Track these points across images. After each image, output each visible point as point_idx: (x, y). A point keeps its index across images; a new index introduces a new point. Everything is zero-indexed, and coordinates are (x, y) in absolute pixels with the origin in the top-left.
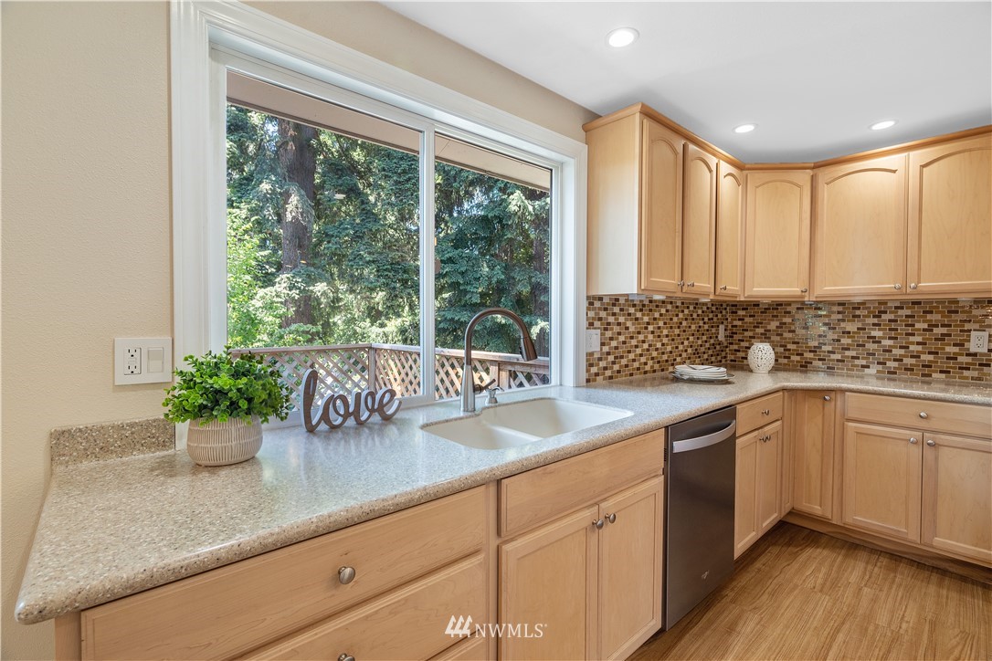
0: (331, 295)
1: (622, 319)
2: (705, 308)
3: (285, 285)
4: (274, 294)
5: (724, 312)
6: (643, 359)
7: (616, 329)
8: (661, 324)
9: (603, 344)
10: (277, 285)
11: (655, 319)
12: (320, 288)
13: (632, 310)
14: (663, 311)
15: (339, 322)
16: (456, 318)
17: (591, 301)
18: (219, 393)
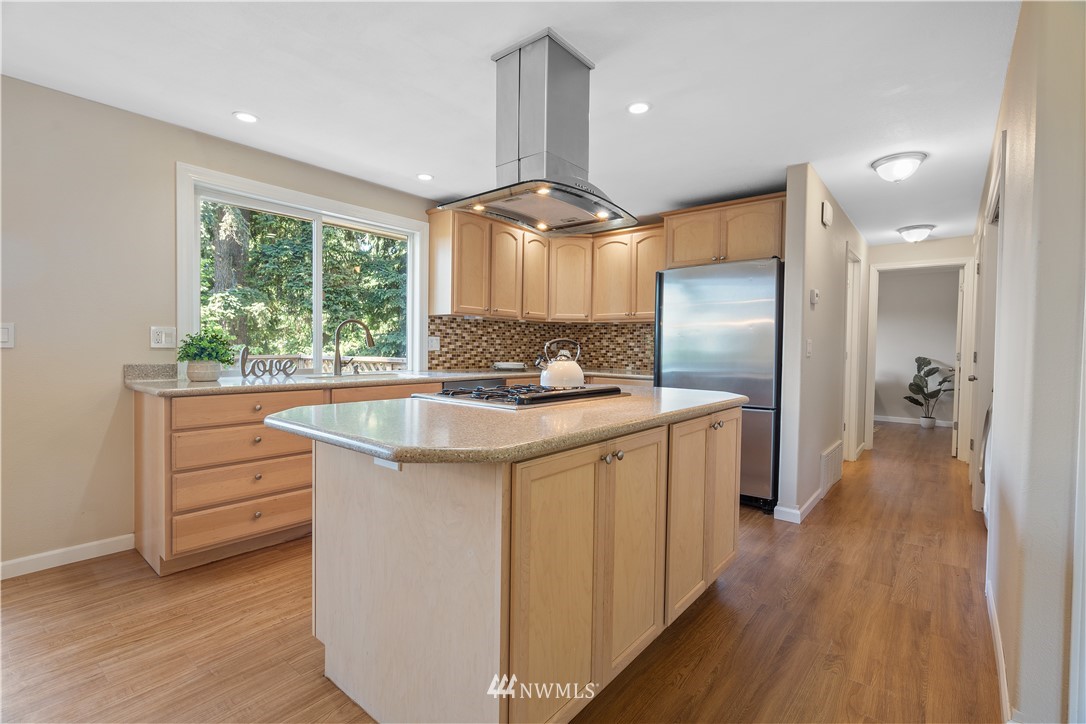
0: (269, 315)
1: (458, 331)
2: (537, 327)
3: (220, 304)
4: (208, 313)
5: (556, 331)
6: (478, 359)
7: (454, 337)
8: (494, 336)
9: (442, 346)
10: (210, 304)
11: (488, 333)
12: (257, 308)
13: (468, 326)
14: (496, 328)
15: (280, 346)
16: (398, 342)
17: (432, 319)
18: (203, 350)
